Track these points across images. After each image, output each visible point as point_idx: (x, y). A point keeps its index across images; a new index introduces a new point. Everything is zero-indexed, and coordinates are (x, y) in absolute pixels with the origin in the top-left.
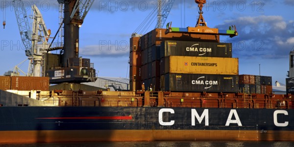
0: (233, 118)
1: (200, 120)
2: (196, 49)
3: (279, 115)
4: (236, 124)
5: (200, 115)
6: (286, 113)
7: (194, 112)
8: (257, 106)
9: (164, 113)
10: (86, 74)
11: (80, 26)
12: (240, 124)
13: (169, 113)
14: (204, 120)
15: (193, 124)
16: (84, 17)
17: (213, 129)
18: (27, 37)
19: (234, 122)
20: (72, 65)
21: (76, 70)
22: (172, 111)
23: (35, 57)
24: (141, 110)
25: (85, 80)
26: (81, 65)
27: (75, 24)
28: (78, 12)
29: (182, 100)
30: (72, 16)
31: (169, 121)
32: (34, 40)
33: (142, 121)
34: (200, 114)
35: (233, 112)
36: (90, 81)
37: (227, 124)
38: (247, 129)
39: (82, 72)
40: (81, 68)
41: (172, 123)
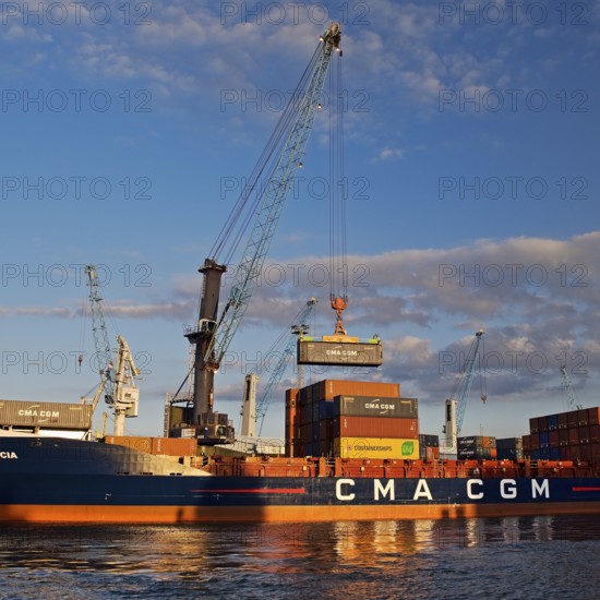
0: (423, 490)
1: (384, 493)
2: (377, 406)
3: (473, 485)
4: (426, 498)
5: (384, 487)
6: (480, 482)
7: (377, 483)
8: (448, 475)
9: (343, 485)
10: (224, 434)
11: (215, 372)
12: (430, 498)
13: (348, 484)
14: (389, 493)
15: (377, 498)
16: (220, 359)
17: (399, 503)
18: (109, 378)
19: (423, 494)
20: (205, 422)
21: (212, 430)
22: (352, 482)
23: (118, 404)
24: (315, 481)
25: (222, 442)
26: (216, 422)
27: (209, 369)
28: (213, 354)
29: (363, 469)
30: (206, 359)
31: (349, 494)
32: (117, 382)
33: (317, 495)
34: (384, 485)
35: (422, 482)
36: (228, 443)
37: (416, 498)
38: (438, 503)
39: (218, 432)
40: (217, 427)
41: (352, 497)
